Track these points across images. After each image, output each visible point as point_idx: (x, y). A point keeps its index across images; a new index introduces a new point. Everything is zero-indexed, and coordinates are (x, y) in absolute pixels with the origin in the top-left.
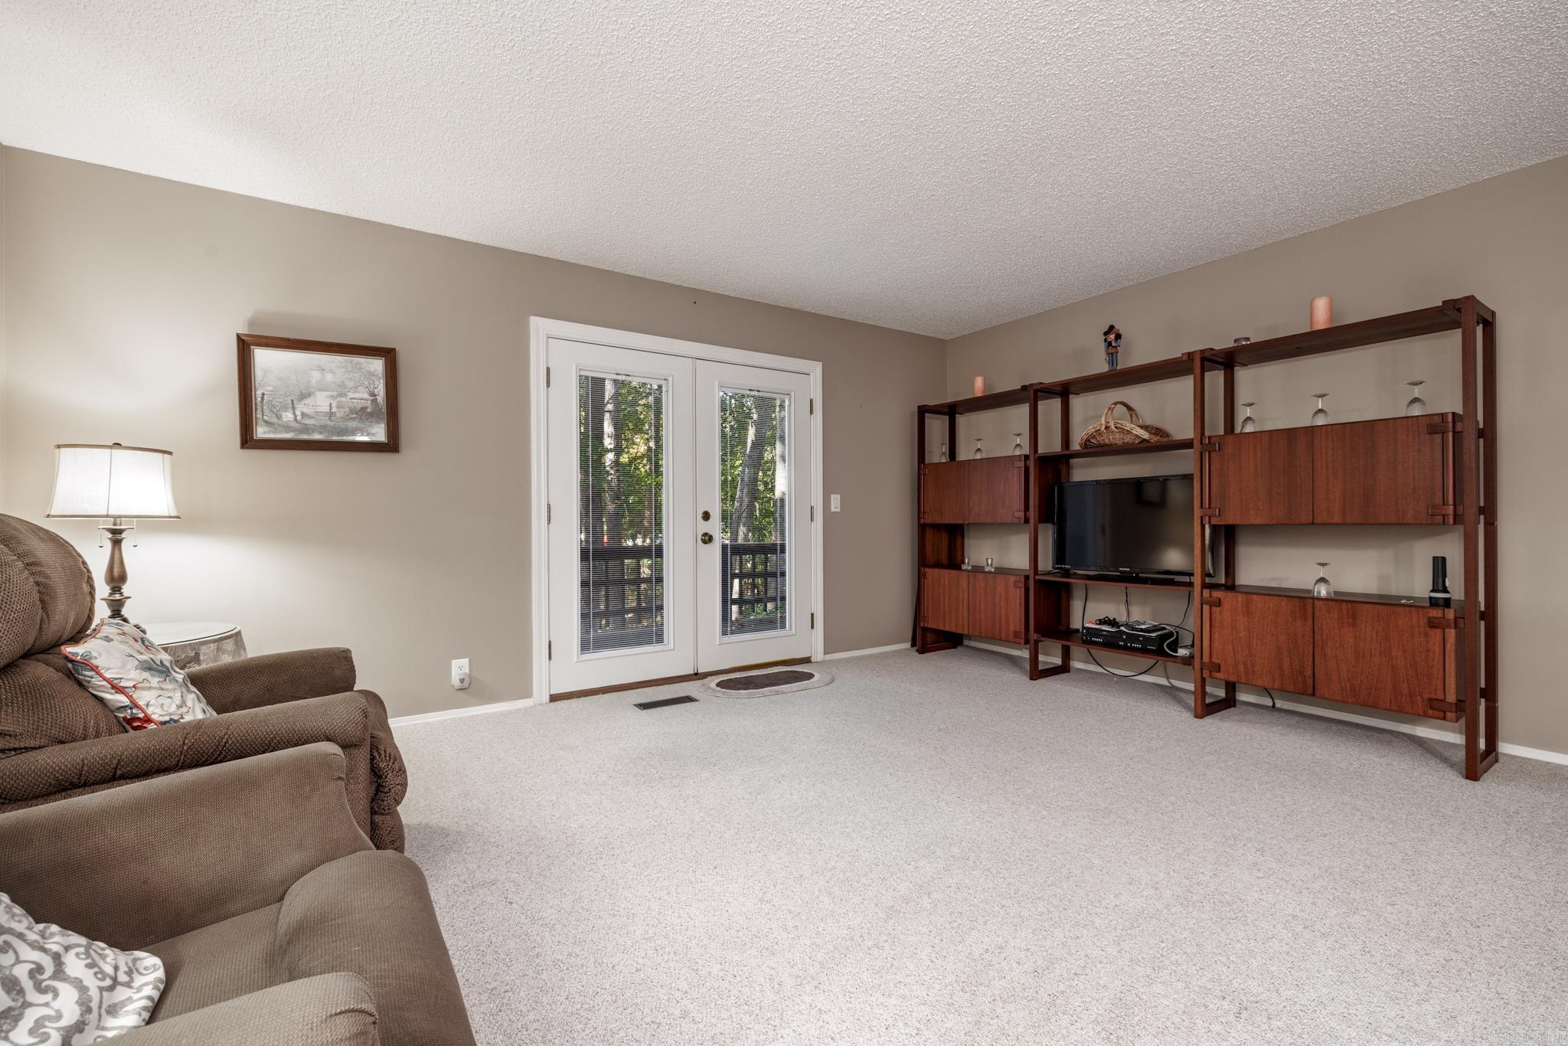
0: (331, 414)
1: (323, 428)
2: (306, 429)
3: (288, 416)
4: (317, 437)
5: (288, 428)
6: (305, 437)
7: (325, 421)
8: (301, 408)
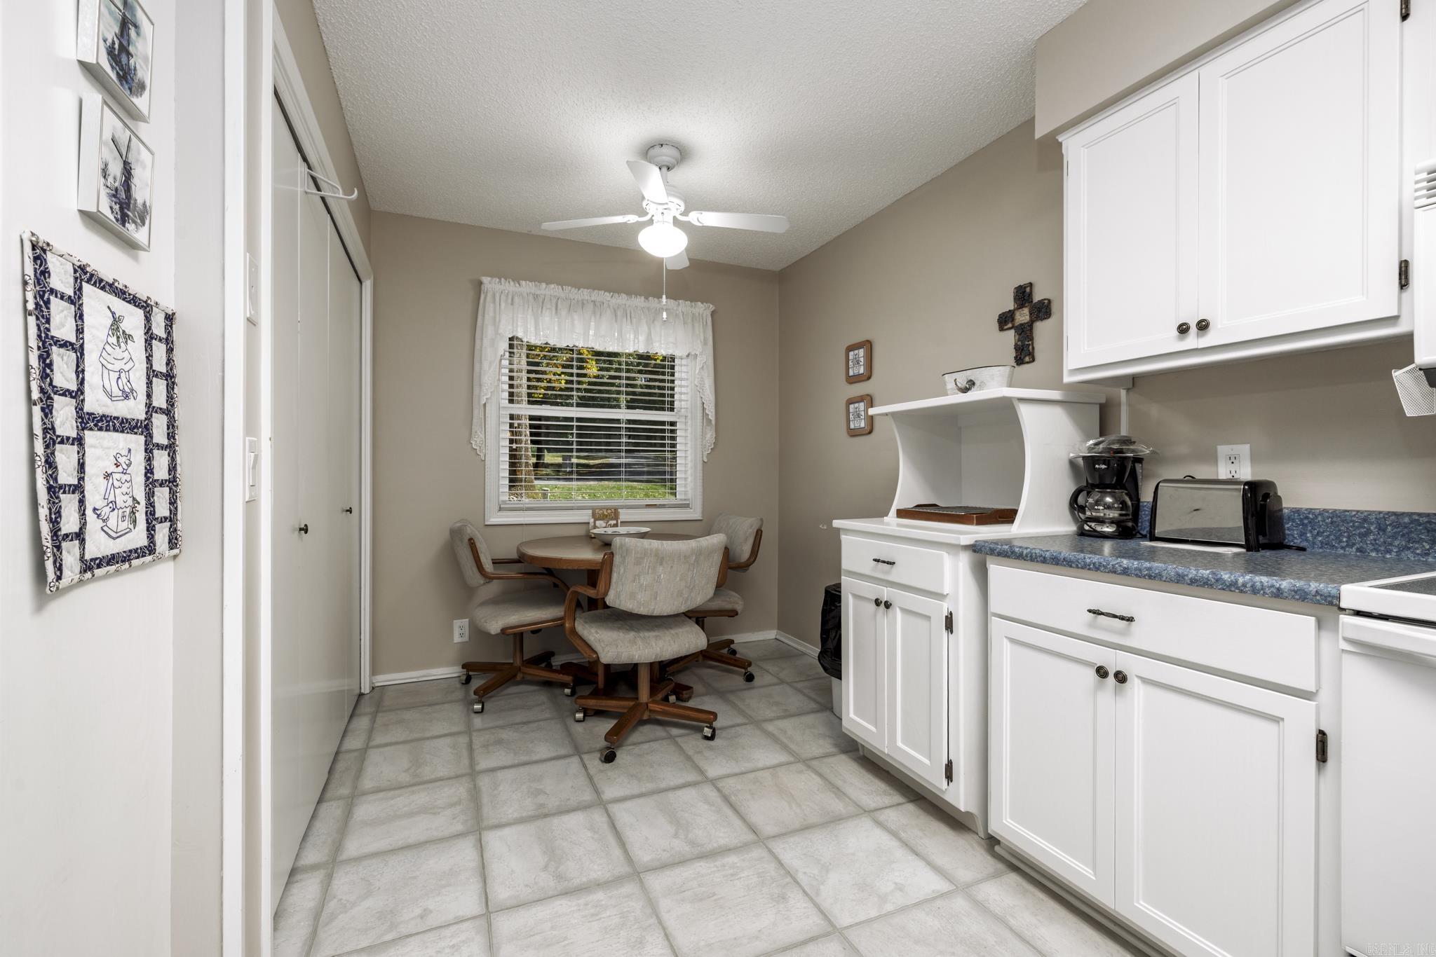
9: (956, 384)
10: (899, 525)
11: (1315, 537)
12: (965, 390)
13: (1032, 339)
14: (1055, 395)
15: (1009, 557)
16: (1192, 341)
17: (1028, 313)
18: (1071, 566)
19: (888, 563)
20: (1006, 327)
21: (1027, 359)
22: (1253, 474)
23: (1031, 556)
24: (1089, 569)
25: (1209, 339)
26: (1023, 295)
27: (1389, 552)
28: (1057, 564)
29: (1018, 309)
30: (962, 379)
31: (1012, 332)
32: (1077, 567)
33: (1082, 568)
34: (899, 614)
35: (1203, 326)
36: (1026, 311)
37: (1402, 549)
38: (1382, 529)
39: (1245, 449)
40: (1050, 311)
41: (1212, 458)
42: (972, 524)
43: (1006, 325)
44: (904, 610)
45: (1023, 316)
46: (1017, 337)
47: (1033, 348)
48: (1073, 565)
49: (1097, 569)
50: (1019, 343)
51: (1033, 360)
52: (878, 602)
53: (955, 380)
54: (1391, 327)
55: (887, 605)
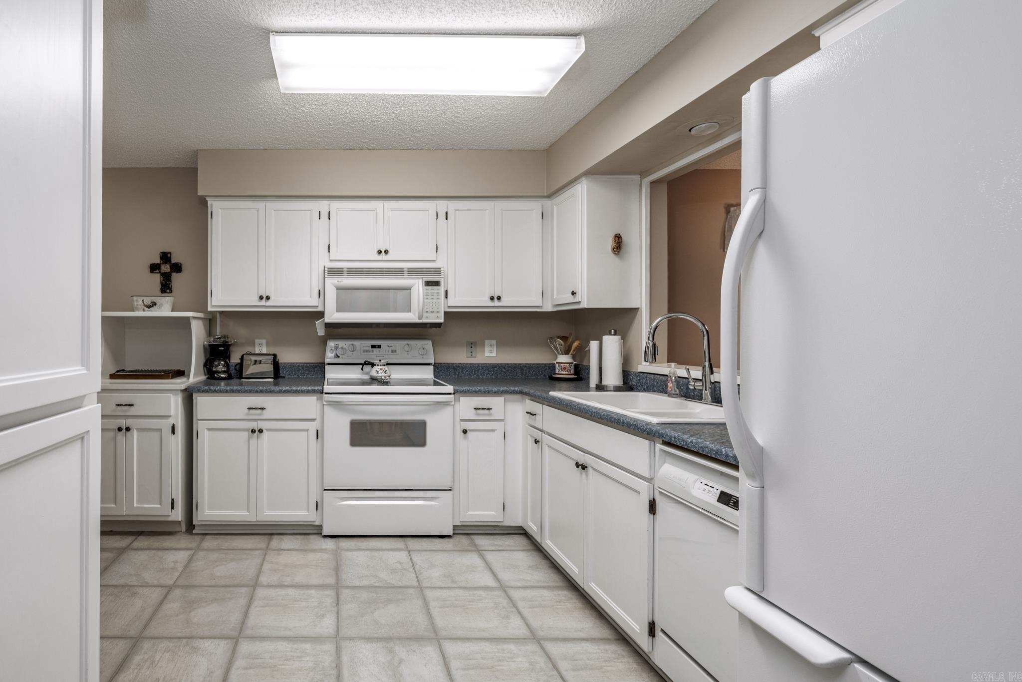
9: (143, 303)
10: (111, 383)
11: (286, 372)
12: (149, 307)
13: (171, 281)
14: (201, 315)
16: (263, 303)
17: (169, 267)
18: (239, 392)
19: (129, 405)
20: (155, 272)
21: (168, 291)
22: (267, 351)
24: (247, 392)
25: (269, 303)
26: (165, 257)
27: (304, 375)
28: (233, 392)
29: (163, 264)
30: (148, 301)
31: (159, 275)
32: (242, 392)
33: (244, 392)
34: (135, 432)
35: (268, 298)
36: (168, 266)
37: (308, 374)
38: (303, 368)
39: (264, 341)
40: (181, 269)
41: (253, 345)
42: (169, 379)
43: (155, 270)
44: (138, 430)
45: (166, 268)
46: (162, 279)
47: (171, 286)
49: (250, 392)
50: (164, 282)
51: (171, 292)
52: (120, 429)
53: (143, 301)
54: (317, 308)
55: (128, 429)
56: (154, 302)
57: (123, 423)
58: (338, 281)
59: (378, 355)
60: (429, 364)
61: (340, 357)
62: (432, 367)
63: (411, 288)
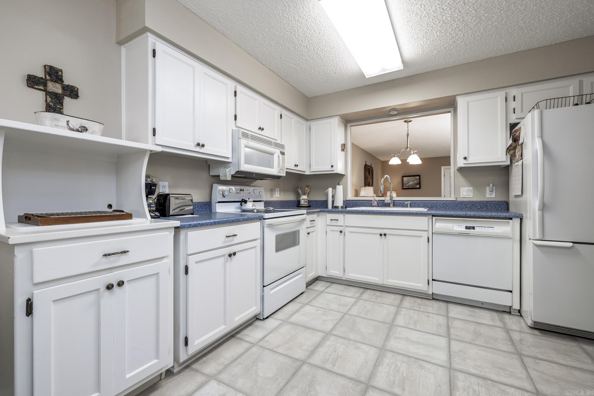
0: (412, 184)
1: (411, 186)
2: (409, 186)
3: (407, 185)
4: (411, 187)
5: (407, 187)
6: (409, 187)
7: (411, 185)
8: (409, 184)
9: (68, 124)
12: (76, 131)
15: (198, 226)
16: (198, 149)
17: (61, 88)
18: (220, 224)
20: (36, 87)
23: (206, 224)
24: (225, 223)
25: (202, 150)
26: (54, 73)
28: (215, 224)
29: (49, 80)
30: (75, 123)
31: (43, 93)
32: (221, 223)
33: (223, 223)
35: (203, 146)
36: (59, 86)
39: (166, 184)
45: (54, 88)
46: (47, 98)
47: (63, 108)
48: (220, 223)
49: (227, 222)
52: (110, 287)
53: (68, 122)
54: (229, 159)
55: (121, 284)
56: (84, 127)
57: (113, 277)
58: (247, 142)
59: (244, 196)
60: (262, 201)
61: (226, 197)
62: (263, 203)
63: (275, 154)
